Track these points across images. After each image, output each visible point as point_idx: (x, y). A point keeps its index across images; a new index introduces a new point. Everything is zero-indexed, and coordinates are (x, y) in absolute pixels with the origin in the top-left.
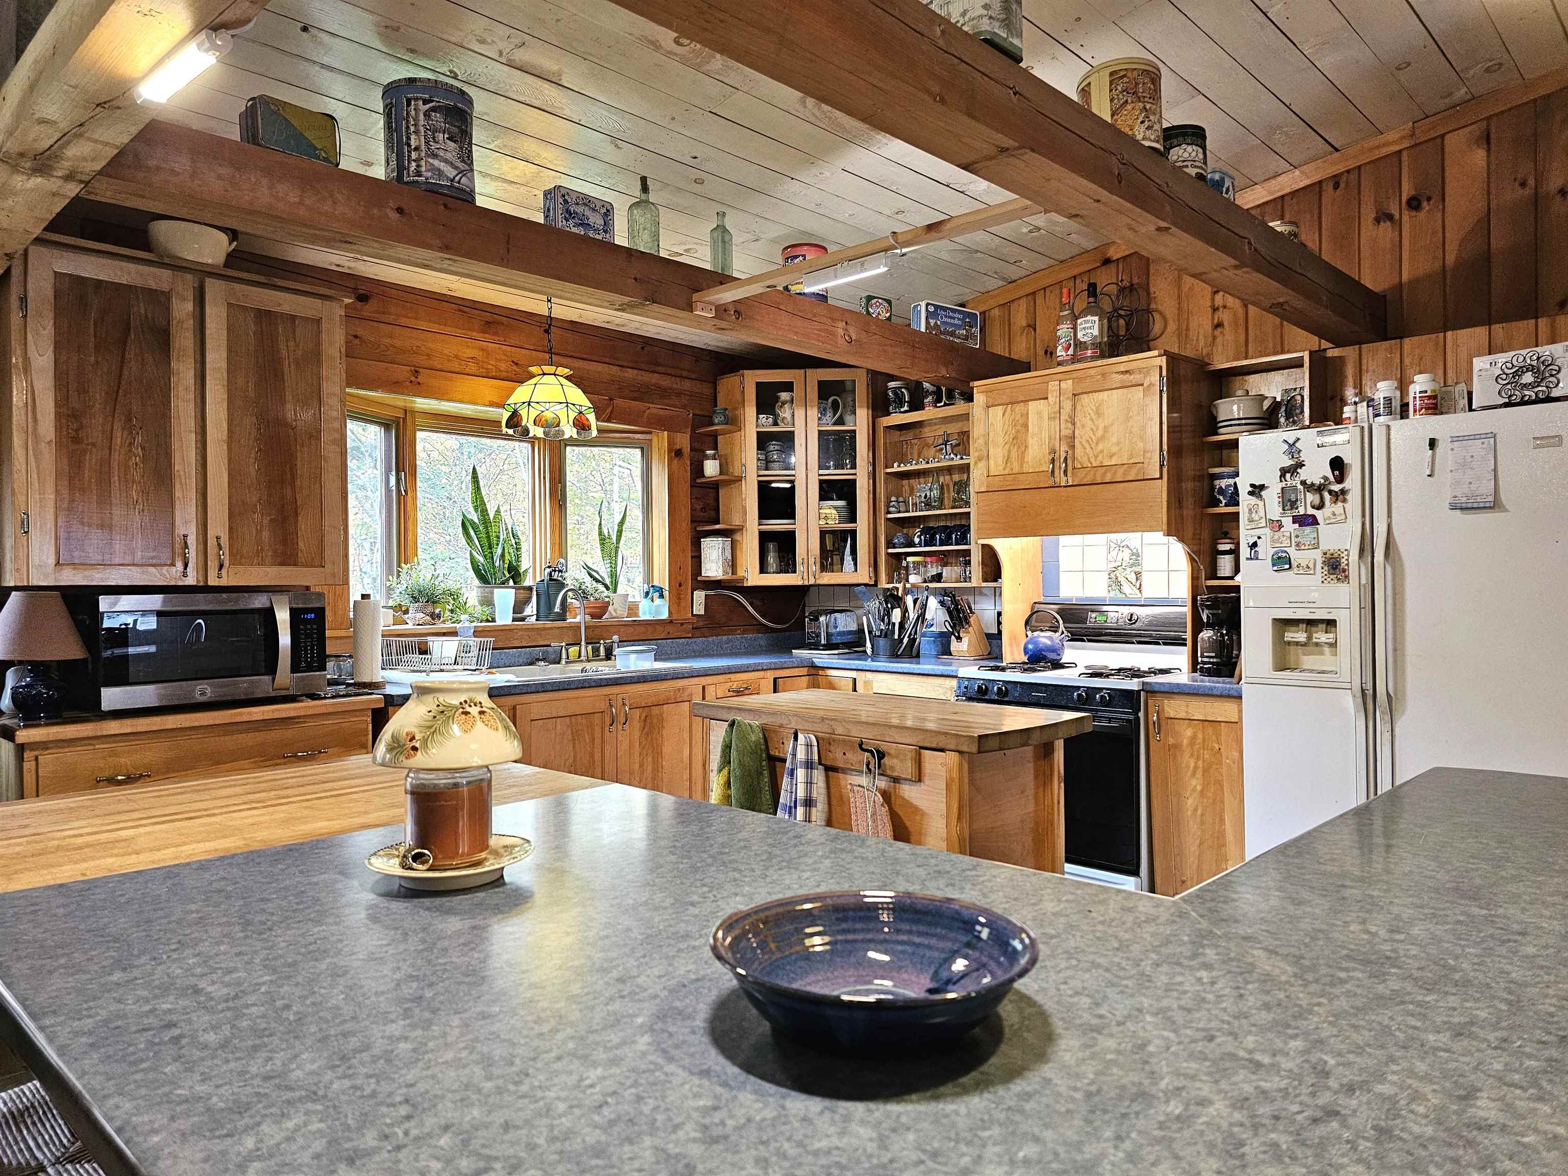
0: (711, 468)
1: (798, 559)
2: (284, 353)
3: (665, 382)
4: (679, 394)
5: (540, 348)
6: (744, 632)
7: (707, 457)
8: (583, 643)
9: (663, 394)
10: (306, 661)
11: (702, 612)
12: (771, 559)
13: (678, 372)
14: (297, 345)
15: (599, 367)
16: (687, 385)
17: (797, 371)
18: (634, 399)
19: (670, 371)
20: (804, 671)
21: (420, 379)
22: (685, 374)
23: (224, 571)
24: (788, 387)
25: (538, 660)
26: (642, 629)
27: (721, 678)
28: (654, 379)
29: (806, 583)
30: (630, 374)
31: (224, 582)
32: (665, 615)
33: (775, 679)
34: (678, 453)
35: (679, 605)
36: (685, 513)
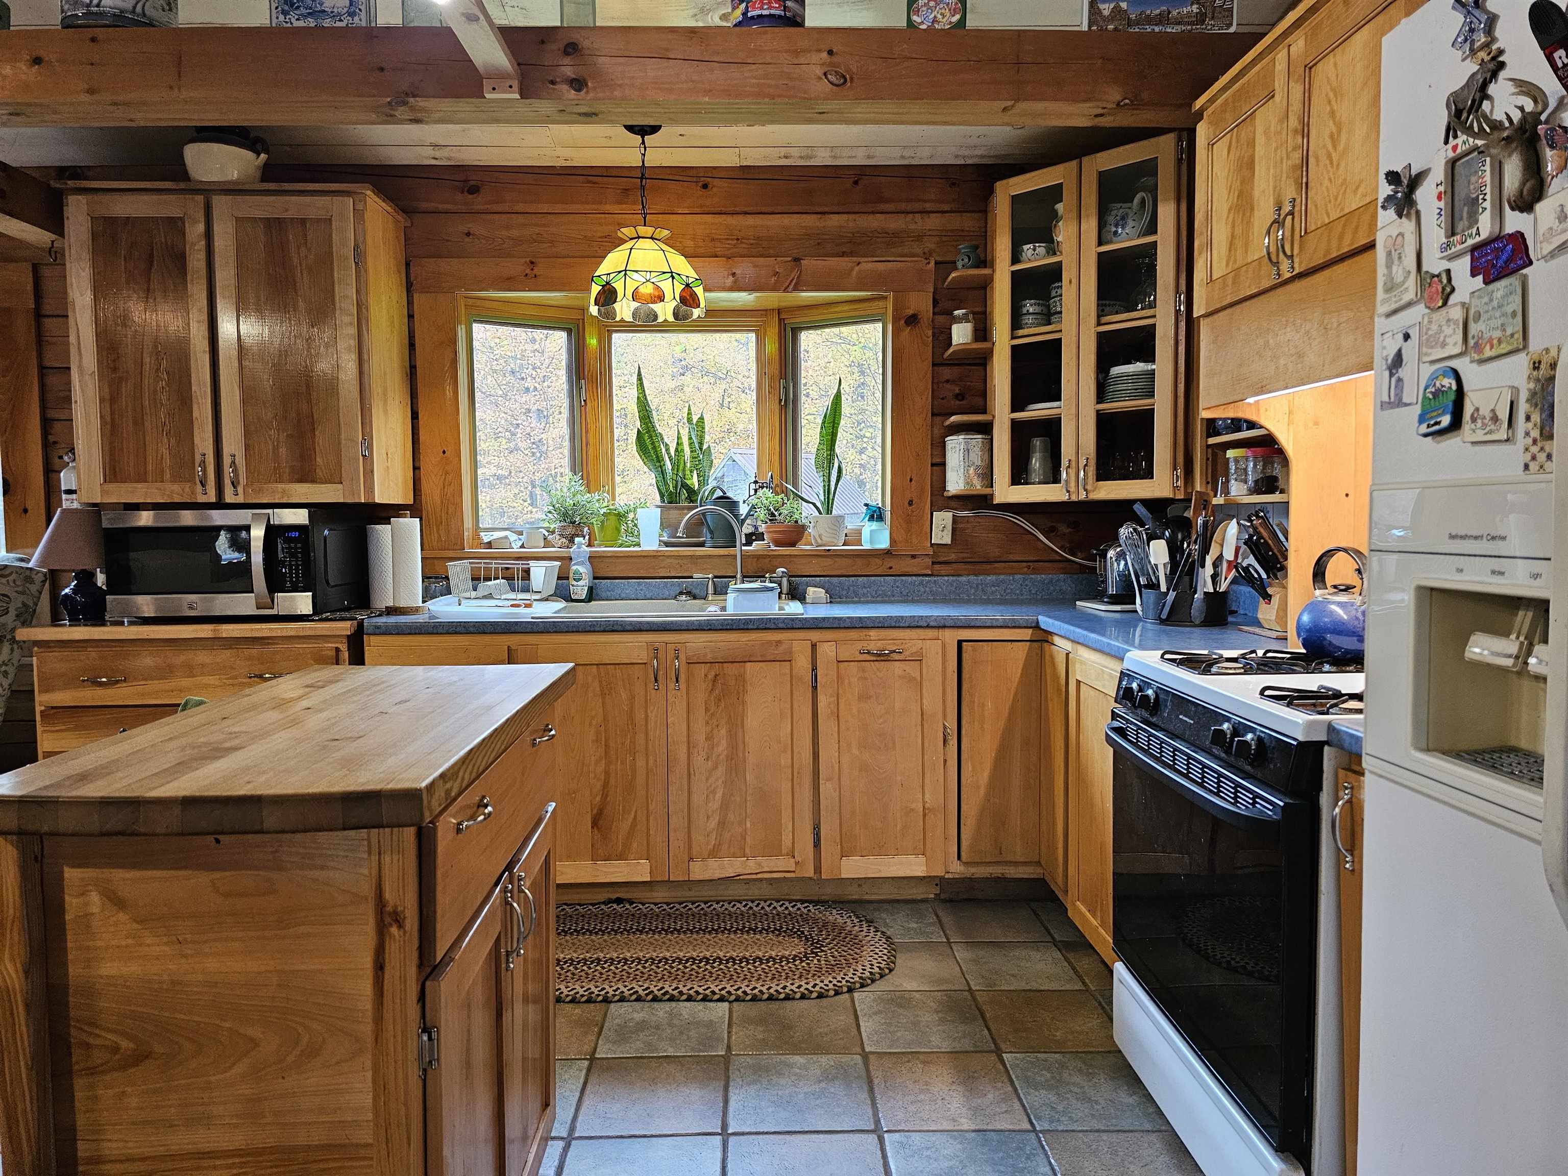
0: (961, 334)
1: (1064, 463)
2: (295, 261)
3: (896, 223)
4: (919, 238)
5: (698, 210)
6: (1036, 571)
7: (959, 320)
8: (739, 576)
9: (893, 239)
10: (291, 581)
11: (947, 540)
12: (1036, 463)
13: (918, 206)
14: (309, 250)
15: (786, 220)
16: (934, 222)
17: (1067, 164)
18: (843, 254)
19: (903, 206)
20: (1027, 634)
21: (536, 271)
22: (928, 206)
23: (240, 489)
24: (1055, 193)
25: (681, 593)
26: (848, 561)
27: (853, 634)
28: (874, 222)
29: (1074, 498)
30: (835, 221)
31: (240, 499)
32: (884, 543)
33: (960, 643)
34: (912, 320)
35: (908, 530)
36: (923, 401)
